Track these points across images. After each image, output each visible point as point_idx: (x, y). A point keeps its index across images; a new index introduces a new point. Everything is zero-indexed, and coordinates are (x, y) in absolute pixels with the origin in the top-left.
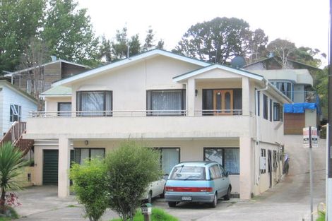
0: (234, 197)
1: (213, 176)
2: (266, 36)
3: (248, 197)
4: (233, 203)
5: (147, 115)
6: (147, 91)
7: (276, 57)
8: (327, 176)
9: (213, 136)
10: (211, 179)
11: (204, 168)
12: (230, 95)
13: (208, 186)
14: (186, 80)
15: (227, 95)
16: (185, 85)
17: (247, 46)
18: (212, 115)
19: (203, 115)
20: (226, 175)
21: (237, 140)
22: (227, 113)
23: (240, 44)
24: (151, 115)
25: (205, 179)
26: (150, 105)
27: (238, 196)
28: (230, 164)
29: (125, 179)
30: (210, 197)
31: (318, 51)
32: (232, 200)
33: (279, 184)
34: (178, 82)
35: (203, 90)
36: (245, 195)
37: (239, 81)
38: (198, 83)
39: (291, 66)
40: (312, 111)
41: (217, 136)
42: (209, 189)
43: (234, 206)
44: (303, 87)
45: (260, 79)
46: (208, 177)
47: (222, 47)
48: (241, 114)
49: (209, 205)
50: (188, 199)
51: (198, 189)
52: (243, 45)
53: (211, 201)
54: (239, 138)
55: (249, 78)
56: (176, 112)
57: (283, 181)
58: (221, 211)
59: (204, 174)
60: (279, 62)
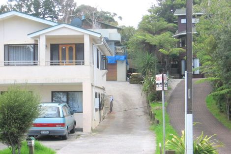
0: (77, 131)
1: (65, 114)
2: (74, 2)
3: (89, 131)
4: (79, 135)
5: (5, 65)
6: (5, 45)
7: (88, 18)
8: (186, 112)
9: (61, 82)
10: (64, 117)
11: (58, 108)
12: (72, 49)
13: (62, 122)
14: (39, 37)
15: (71, 49)
16: (37, 41)
17: (60, 10)
18: (59, 65)
19: (51, 65)
20: (72, 113)
21: (80, 85)
22: (71, 64)
23: (54, 8)
24: (9, 65)
25: (59, 116)
26: (7, 57)
27: (81, 130)
28: (73, 104)
29: (15, 117)
30: (63, 131)
31: (115, 14)
32: (77, 133)
33: (105, 120)
34: (31, 38)
35: (51, 44)
36: (87, 129)
37: (82, 38)
38: (48, 39)
39: (100, 26)
40: (122, 62)
41: (64, 82)
42: (63, 125)
43: (81, 138)
44: (114, 43)
45: (99, 36)
46: (61, 116)
47: (40, 11)
48: (83, 64)
49: (63, 138)
50: (46, 133)
51: (54, 125)
52: (56, 9)
53: (65, 134)
54: (82, 83)
55: (90, 35)
56: (29, 62)
57: (107, 118)
58: (73, 142)
59: (59, 112)
60: (90, 23)
